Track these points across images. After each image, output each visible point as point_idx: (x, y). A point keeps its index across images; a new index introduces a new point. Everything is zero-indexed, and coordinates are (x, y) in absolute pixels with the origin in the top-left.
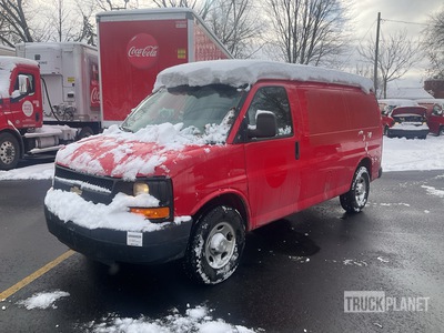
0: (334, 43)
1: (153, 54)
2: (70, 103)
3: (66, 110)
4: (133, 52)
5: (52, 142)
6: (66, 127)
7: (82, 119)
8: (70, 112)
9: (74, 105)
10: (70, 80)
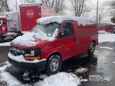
0: (88, 9)
1: (33, 14)
2: (15, 27)
3: (14, 29)
4: (28, 14)
5: (10, 37)
6: (14, 33)
7: (18, 31)
8: (15, 29)
9: (16, 27)
10: (15, 21)
